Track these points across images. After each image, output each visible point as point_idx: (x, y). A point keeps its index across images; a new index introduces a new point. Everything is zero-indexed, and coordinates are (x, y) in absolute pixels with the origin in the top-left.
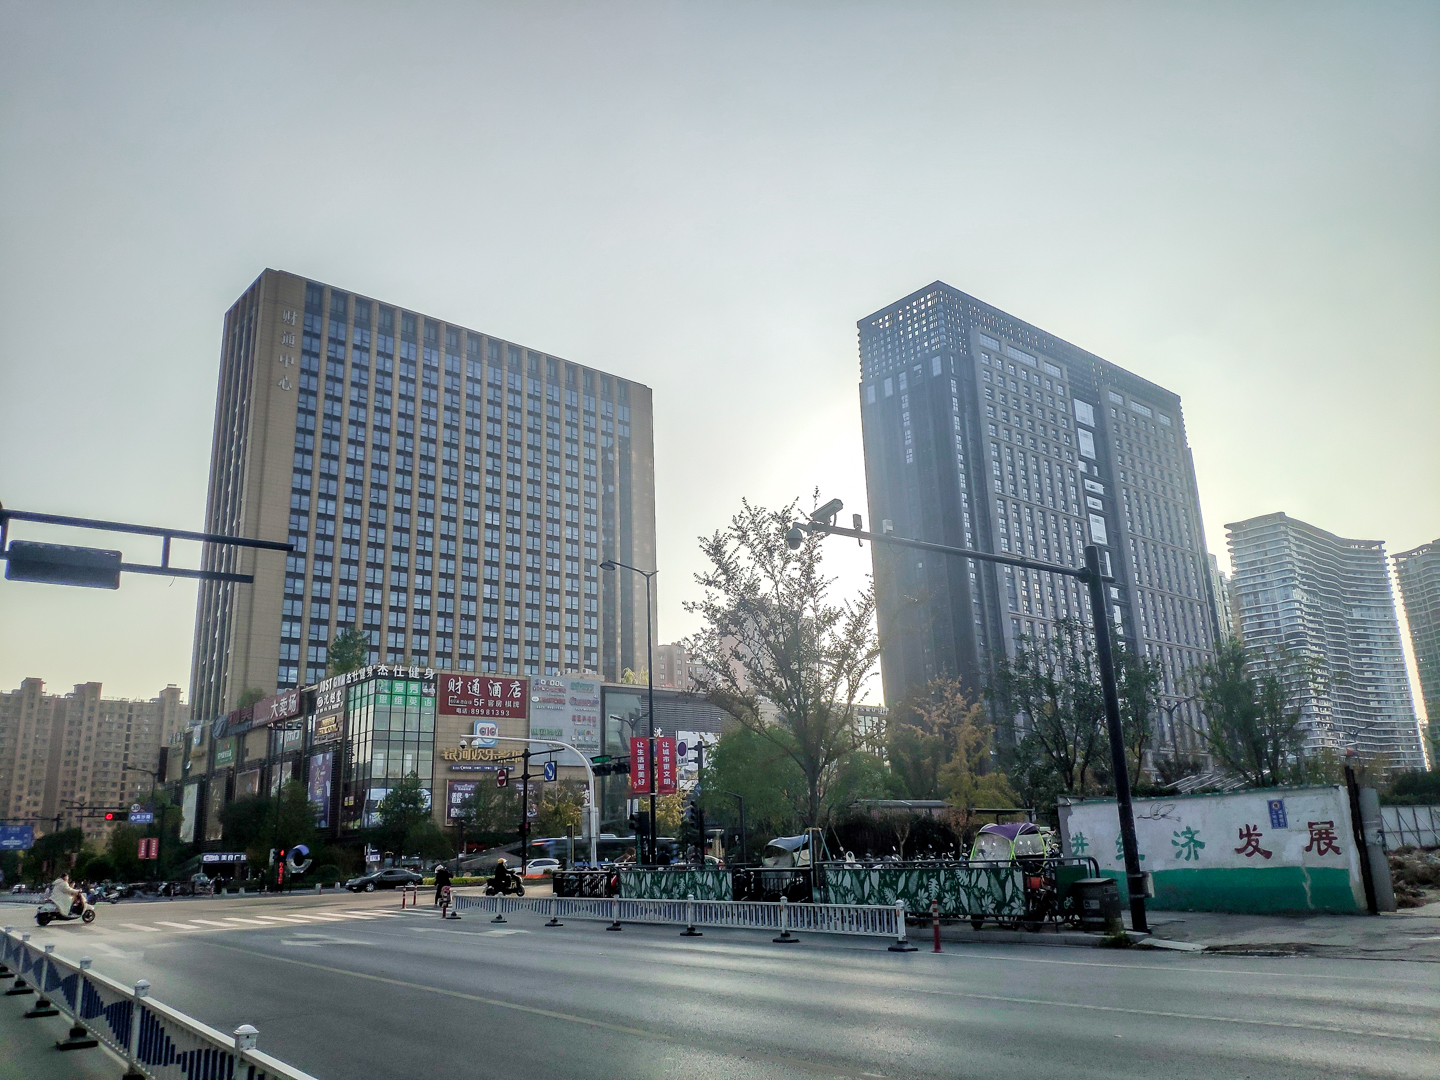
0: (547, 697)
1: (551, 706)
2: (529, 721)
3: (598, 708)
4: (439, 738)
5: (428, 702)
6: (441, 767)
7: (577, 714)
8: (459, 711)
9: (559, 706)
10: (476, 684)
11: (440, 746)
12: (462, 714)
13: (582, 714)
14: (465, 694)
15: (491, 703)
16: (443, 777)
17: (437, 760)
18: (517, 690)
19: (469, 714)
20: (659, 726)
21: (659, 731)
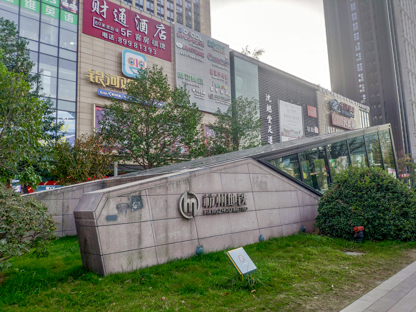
0: (189, 47)
1: (193, 55)
2: (174, 65)
3: (228, 68)
4: (82, 59)
5: (69, 19)
6: (87, 91)
7: (214, 69)
8: (105, 35)
9: (199, 58)
10: (122, 14)
11: (84, 68)
12: (108, 40)
13: (217, 70)
14: (111, 19)
15: (138, 37)
16: (90, 101)
17: (81, 82)
18: (163, 32)
19: (116, 42)
20: (268, 93)
21: (269, 97)
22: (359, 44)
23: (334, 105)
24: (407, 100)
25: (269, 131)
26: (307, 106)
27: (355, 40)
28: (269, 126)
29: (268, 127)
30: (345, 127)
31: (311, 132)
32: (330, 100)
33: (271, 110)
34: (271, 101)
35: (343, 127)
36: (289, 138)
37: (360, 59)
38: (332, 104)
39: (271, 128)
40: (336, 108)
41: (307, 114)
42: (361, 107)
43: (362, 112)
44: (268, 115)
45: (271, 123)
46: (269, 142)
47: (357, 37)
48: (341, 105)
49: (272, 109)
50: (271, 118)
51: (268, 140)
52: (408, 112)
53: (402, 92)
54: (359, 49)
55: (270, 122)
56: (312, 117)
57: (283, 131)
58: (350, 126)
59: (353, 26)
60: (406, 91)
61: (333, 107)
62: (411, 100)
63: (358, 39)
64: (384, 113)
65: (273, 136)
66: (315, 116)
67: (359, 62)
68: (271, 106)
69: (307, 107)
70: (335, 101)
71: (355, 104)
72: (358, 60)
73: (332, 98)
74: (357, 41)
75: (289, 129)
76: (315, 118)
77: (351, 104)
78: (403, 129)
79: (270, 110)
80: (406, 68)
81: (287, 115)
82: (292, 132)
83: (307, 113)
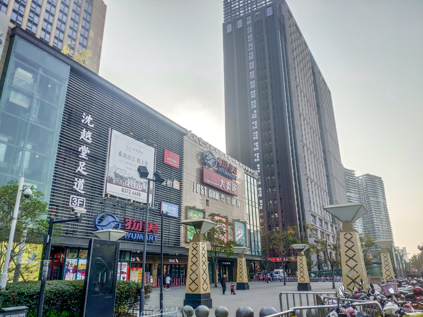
20: (89, 113)
21: (89, 119)
22: (255, 111)
23: (207, 158)
24: (302, 173)
25: (78, 169)
26: (164, 149)
27: (252, 107)
28: (80, 163)
29: (78, 163)
30: (222, 189)
31: (167, 187)
32: (203, 152)
33: (91, 139)
34: (93, 126)
35: (219, 188)
36: (124, 188)
37: (256, 127)
38: (206, 156)
39: (85, 165)
40: (211, 163)
41: (163, 161)
42: (247, 169)
43: (249, 177)
44: (83, 145)
45: (87, 159)
46: (75, 187)
47: (254, 105)
48: (219, 160)
49: (93, 138)
50: (89, 152)
51: (74, 185)
52: (303, 187)
53: (297, 165)
54: (256, 117)
55: (83, 155)
56: (171, 167)
57: (113, 176)
58: (229, 188)
59: (251, 94)
60: (301, 165)
61: (206, 160)
62: (305, 175)
63: (255, 106)
64: (278, 186)
65: (85, 179)
66: (177, 166)
67: (255, 130)
68: (91, 133)
69: (164, 151)
70: (210, 155)
71: (240, 165)
72: (254, 128)
73: (206, 150)
74: (255, 109)
75: (126, 176)
76: (177, 169)
77: (234, 164)
78: (298, 205)
79: (88, 139)
80: (301, 141)
81: (125, 154)
82: (132, 180)
83: (163, 159)
